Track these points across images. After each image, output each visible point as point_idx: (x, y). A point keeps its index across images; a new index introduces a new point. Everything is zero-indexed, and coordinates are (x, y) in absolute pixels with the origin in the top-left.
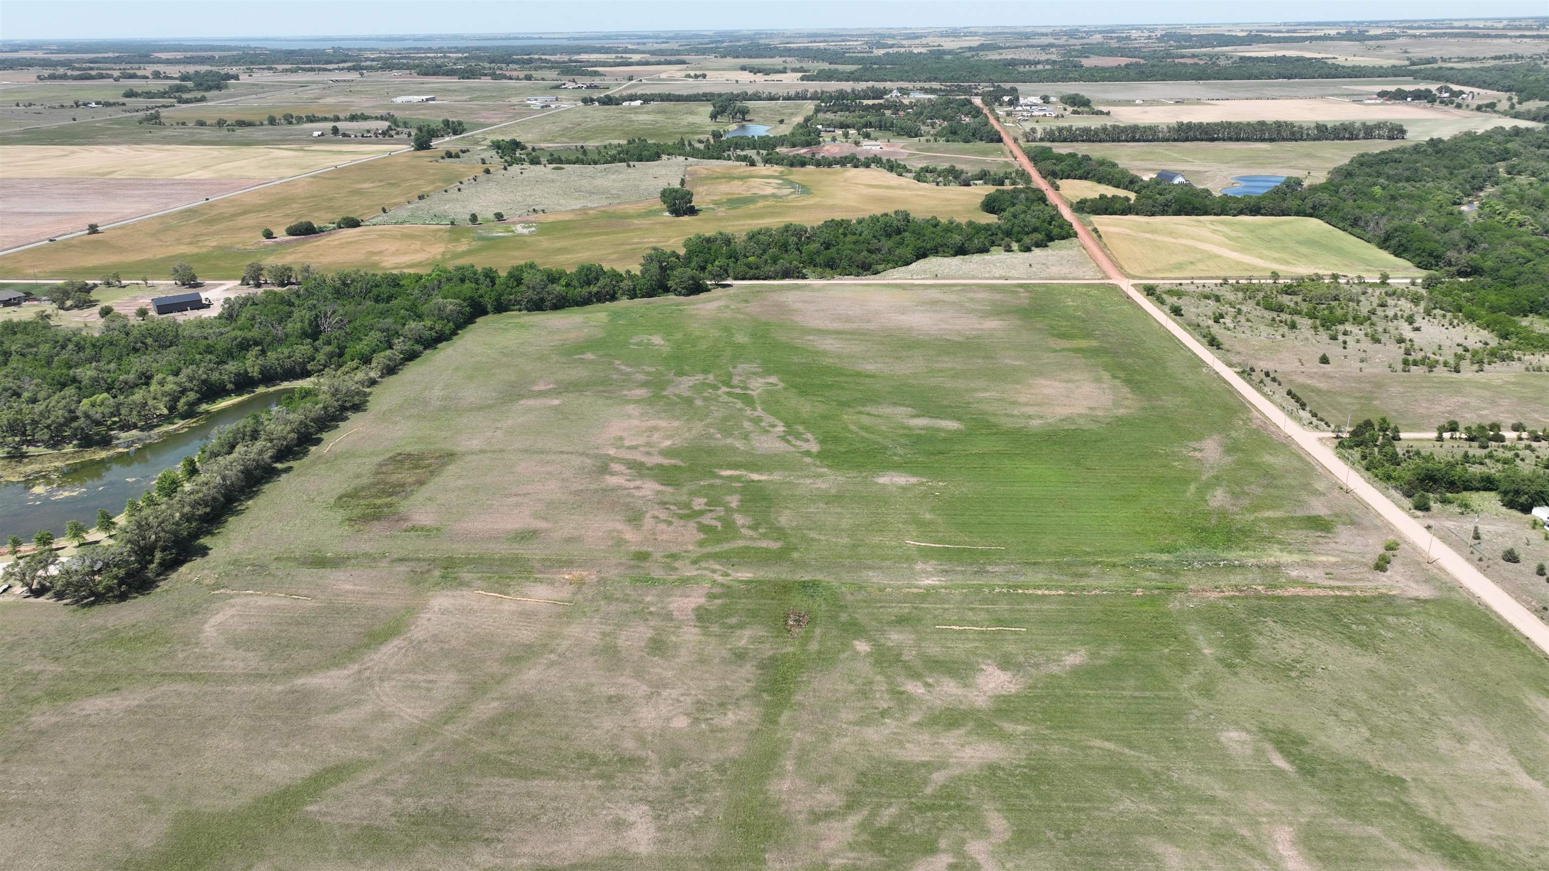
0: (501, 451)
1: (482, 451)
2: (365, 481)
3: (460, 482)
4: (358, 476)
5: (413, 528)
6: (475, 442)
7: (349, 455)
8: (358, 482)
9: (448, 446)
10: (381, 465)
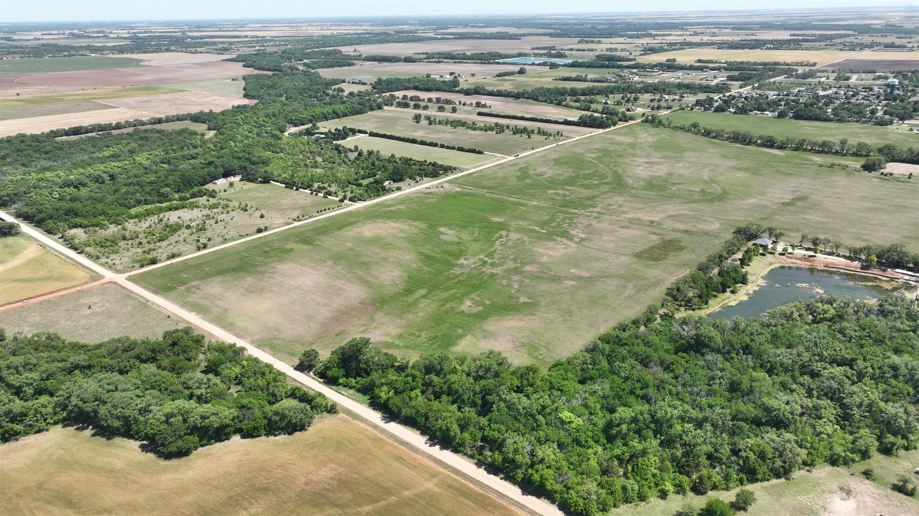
0: (614, 253)
1: (622, 255)
2: (673, 253)
3: (637, 245)
4: (675, 256)
5: (659, 235)
6: (623, 259)
7: (679, 266)
8: (675, 254)
9: (635, 260)
10: (665, 258)
